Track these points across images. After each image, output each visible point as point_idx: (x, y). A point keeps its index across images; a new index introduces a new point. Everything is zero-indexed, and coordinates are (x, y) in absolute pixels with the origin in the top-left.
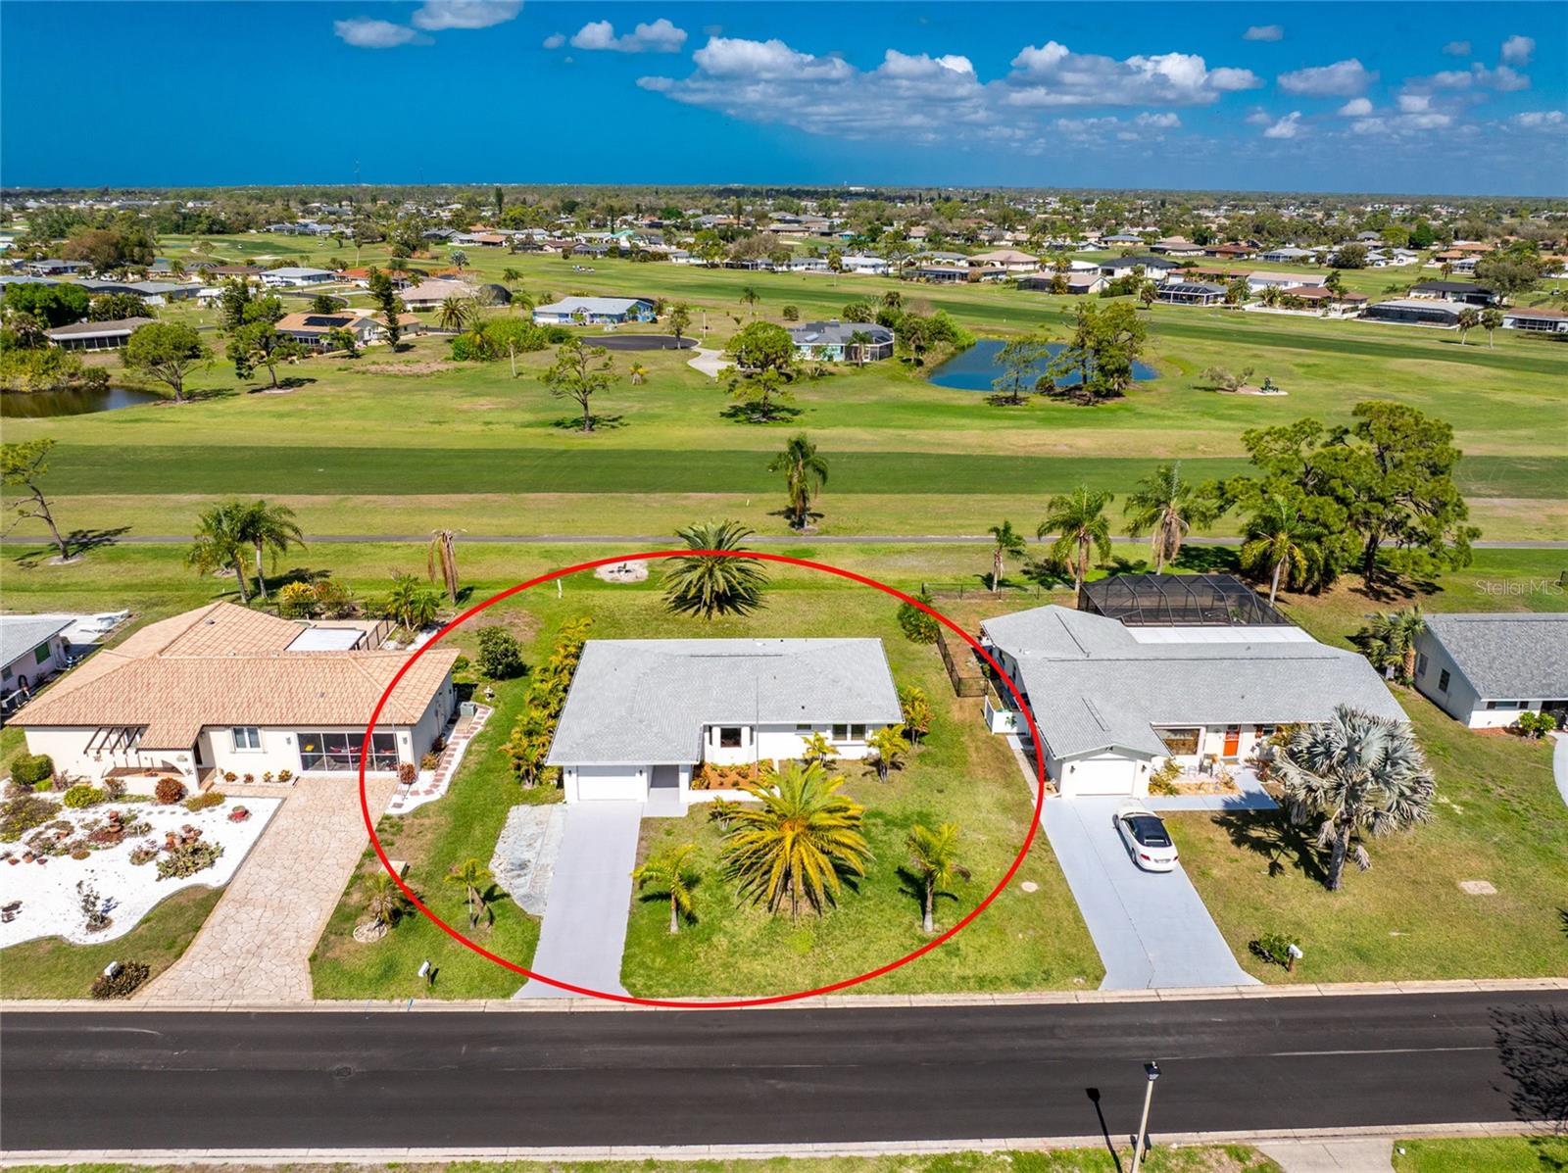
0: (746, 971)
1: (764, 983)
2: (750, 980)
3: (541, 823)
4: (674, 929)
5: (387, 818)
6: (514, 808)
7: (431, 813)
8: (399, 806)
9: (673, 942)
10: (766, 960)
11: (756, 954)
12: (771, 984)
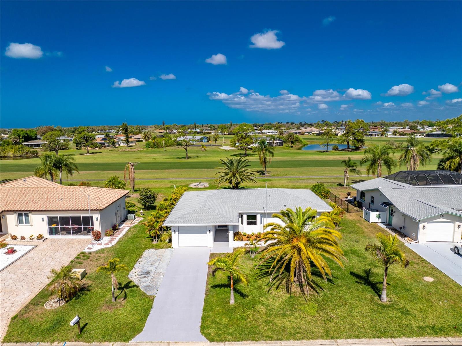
0: (280, 325)
1: (293, 332)
2: (284, 330)
3: (159, 255)
4: (232, 301)
5: (83, 253)
6: (147, 250)
7: (105, 252)
8: (91, 249)
9: (232, 309)
10: (291, 318)
11: (284, 315)
12: (298, 333)
